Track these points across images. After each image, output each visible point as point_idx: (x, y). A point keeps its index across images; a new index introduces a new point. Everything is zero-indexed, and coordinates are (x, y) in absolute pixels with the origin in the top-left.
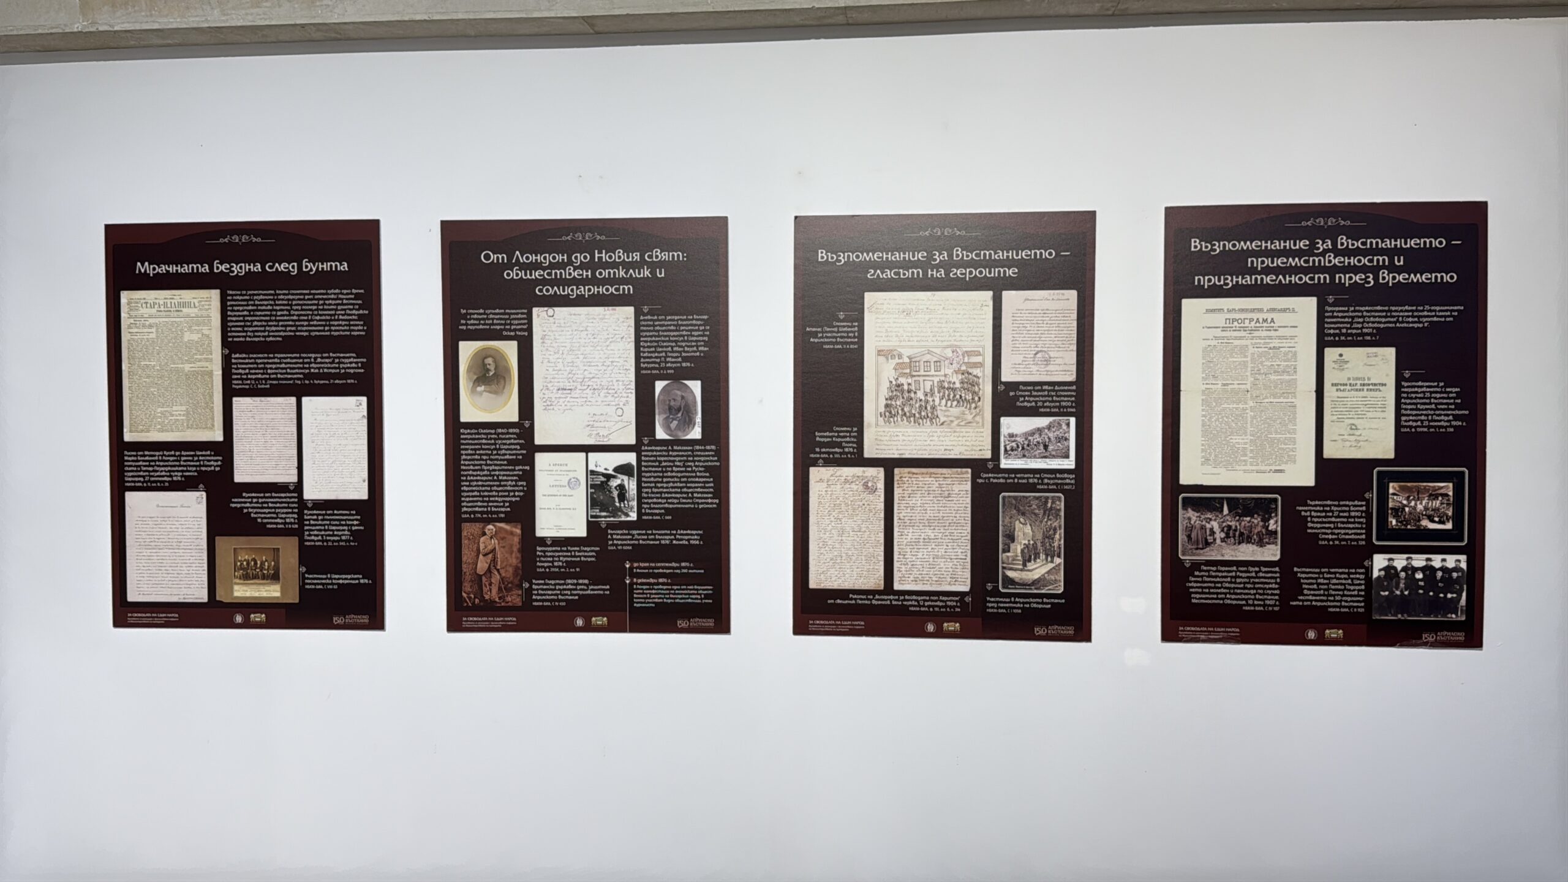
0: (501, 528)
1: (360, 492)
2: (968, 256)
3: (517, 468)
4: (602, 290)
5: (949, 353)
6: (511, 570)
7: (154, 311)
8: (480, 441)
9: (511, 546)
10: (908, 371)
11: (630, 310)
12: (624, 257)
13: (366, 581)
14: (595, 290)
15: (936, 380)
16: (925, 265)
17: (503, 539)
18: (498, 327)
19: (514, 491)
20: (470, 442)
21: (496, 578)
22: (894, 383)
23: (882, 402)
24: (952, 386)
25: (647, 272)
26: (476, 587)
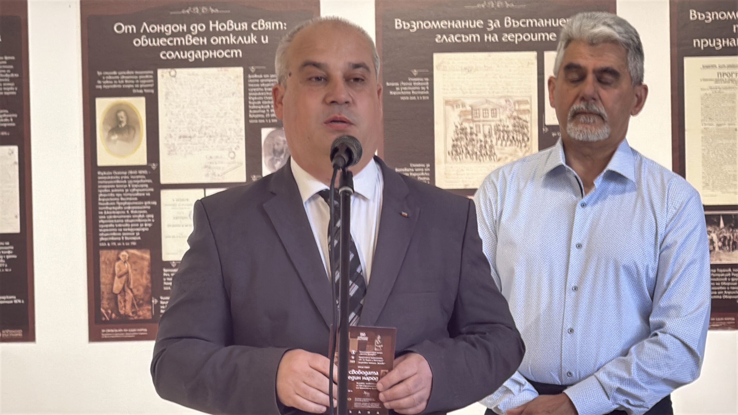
0: (133, 254)
1: (15, 227)
2: (516, 24)
3: (146, 203)
4: (216, 54)
5: (503, 102)
6: (142, 289)
8: (115, 182)
9: (142, 269)
10: (470, 117)
11: (240, 70)
12: (234, 26)
13: (19, 301)
14: (210, 54)
15: (493, 124)
16: (482, 31)
17: (135, 263)
18: (129, 86)
19: (144, 223)
20: (106, 182)
21: (129, 296)
22: (459, 127)
23: (450, 143)
24: (506, 129)
25: (253, 39)
26: (112, 304)
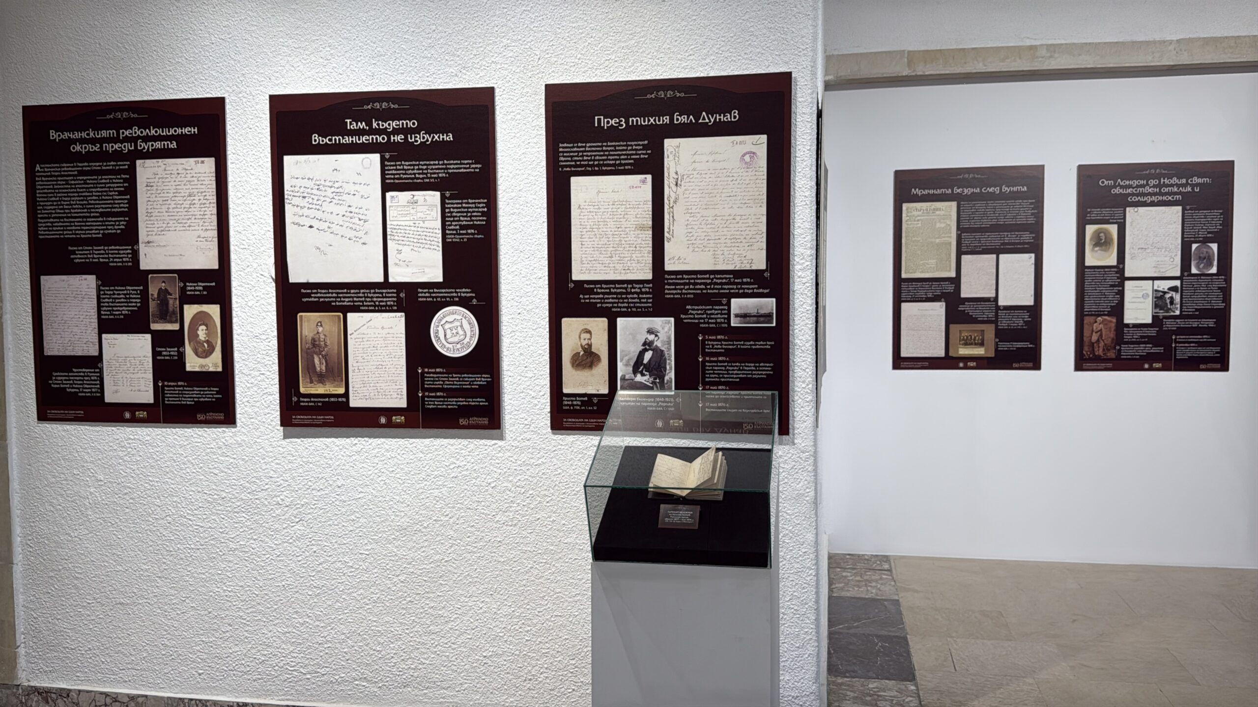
0: (1105, 319)
1: (1030, 301)
3: (1116, 289)
4: (1165, 198)
6: (1110, 340)
7: (920, 213)
8: (1096, 275)
9: (1110, 328)
11: (1180, 208)
12: (1177, 181)
13: (1031, 346)
14: (1160, 198)
17: (1106, 324)
18: (1107, 218)
19: (1115, 300)
20: (1089, 275)
21: (1102, 344)
25: (1189, 189)
26: (1091, 349)
